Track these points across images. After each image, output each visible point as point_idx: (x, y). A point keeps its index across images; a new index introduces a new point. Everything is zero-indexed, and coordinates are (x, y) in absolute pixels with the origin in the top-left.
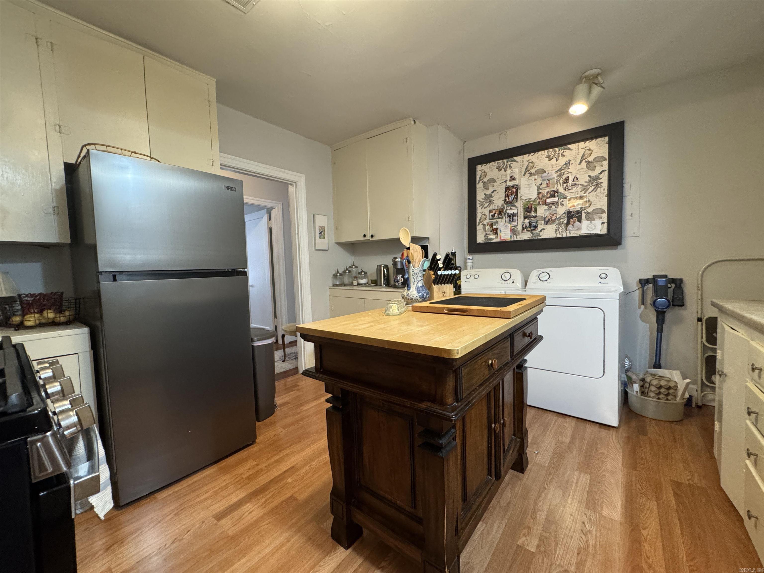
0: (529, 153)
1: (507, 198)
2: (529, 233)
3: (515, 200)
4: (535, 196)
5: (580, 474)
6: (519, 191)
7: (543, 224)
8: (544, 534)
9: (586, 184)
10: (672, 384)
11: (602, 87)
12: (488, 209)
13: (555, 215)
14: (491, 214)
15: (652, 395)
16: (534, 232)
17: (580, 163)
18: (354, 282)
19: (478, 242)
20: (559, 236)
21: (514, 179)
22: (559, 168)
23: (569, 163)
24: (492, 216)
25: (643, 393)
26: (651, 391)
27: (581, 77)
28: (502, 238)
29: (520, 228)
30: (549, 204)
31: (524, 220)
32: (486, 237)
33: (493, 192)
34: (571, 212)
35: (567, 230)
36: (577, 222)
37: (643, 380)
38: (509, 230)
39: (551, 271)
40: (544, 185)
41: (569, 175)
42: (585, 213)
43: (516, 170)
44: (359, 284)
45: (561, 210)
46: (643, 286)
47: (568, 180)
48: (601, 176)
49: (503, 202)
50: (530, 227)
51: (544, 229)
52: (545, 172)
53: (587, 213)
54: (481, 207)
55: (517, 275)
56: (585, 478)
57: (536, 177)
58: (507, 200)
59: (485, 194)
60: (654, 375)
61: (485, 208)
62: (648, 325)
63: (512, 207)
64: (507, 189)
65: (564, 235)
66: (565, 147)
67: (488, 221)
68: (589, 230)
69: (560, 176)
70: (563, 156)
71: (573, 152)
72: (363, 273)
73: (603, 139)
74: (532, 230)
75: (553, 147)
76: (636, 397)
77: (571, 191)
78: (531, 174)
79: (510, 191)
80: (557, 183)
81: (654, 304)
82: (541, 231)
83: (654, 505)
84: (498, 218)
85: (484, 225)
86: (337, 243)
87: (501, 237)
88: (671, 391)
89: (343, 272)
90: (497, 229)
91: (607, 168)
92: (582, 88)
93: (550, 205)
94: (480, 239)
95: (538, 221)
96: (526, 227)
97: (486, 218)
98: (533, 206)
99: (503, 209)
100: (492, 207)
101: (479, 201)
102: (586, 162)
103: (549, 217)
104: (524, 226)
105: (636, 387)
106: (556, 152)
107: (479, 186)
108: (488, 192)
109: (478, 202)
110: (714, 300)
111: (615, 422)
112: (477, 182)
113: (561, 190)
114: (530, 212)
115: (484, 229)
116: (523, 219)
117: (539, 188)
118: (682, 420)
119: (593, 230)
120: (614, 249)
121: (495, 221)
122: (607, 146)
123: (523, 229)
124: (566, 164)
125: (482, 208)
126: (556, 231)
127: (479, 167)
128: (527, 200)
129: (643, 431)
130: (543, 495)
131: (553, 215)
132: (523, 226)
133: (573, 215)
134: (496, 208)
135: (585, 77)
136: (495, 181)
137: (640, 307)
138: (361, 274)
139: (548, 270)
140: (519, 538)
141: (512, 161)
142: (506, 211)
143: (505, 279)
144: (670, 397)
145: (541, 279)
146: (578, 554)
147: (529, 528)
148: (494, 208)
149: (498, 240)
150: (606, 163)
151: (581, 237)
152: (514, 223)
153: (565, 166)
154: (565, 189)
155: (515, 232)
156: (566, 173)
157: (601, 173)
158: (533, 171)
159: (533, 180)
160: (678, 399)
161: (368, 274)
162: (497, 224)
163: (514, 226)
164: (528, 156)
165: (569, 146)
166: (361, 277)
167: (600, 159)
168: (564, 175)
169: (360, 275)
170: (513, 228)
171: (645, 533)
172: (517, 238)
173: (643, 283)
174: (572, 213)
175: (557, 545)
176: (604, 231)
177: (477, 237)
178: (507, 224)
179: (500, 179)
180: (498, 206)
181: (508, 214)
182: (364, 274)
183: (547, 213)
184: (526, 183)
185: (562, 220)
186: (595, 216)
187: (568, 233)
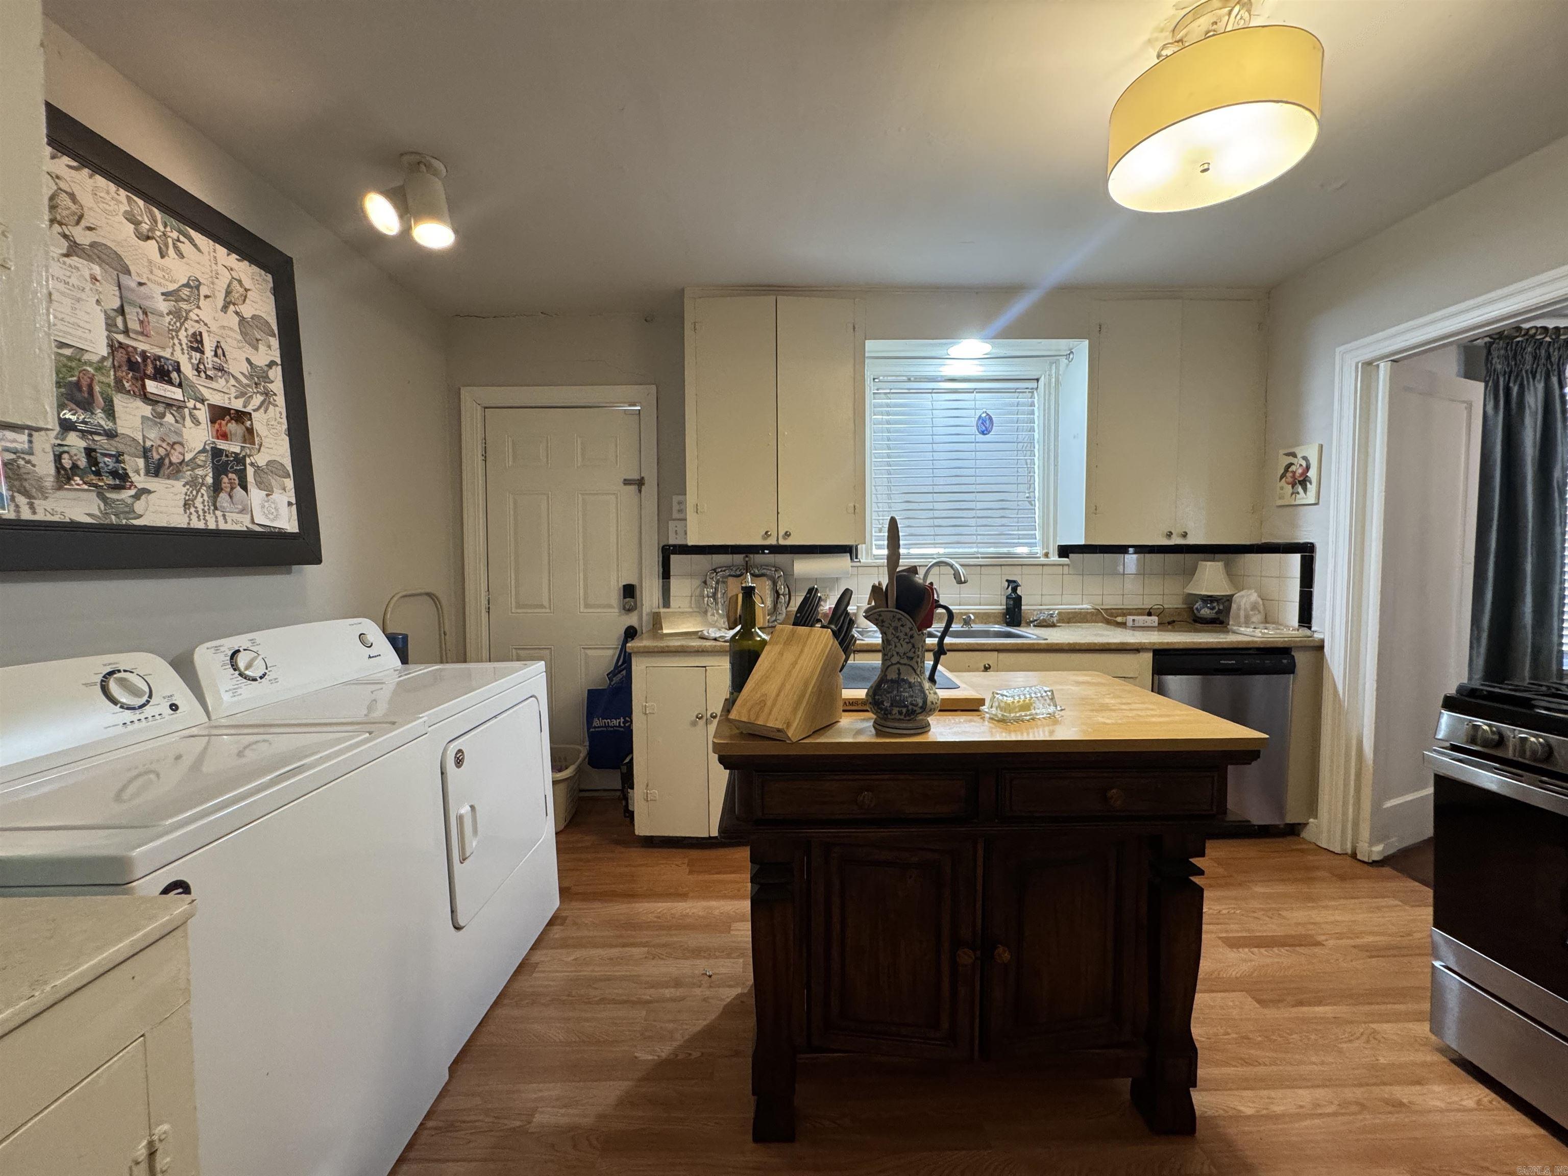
4: (101, 348)
7: (142, 472)
9: (244, 380)
13: (178, 448)
17: (225, 308)
20: (196, 524)
22: (172, 287)
23: (197, 289)
29: (45, 467)
30: (155, 402)
31: (61, 437)
34: (221, 452)
35: (214, 508)
36: (238, 488)
39: (254, 640)
42: (252, 464)
45: (193, 438)
47: (201, 342)
48: (271, 374)
52: (126, 270)
53: (257, 468)
55: (164, 676)
57: (97, 270)
65: (212, 526)
66: (180, 226)
68: (265, 517)
69: (178, 316)
70: (179, 253)
71: (204, 260)
73: (264, 274)
75: (146, 198)
77: (214, 385)
78: (76, 248)
80: (170, 336)
91: (279, 360)
93: (160, 408)
95: (121, 454)
96: (75, 466)
98: (97, 388)
102: (236, 313)
103: (162, 452)
104: (66, 464)
106: (154, 220)
114: (84, 406)
116: (55, 427)
117: (112, 323)
119: (273, 520)
123: (64, 473)
124: (188, 285)
126: (186, 505)
128: (69, 352)
131: (172, 446)
132: (58, 458)
133: (227, 463)
150: (275, 344)
151: (251, 535)
153: (186, 291)
154: (198, 371)
156: (193, 316)
157: (270, 366)
159: (86, 274)
167: (263, 325)
168: (189, 323)
170: (12, 458)
172: (38, 512)
174: (224, 458)
176: (293, 527)
185: (200, 472)
186: (273, 483)
187: (221, 519)
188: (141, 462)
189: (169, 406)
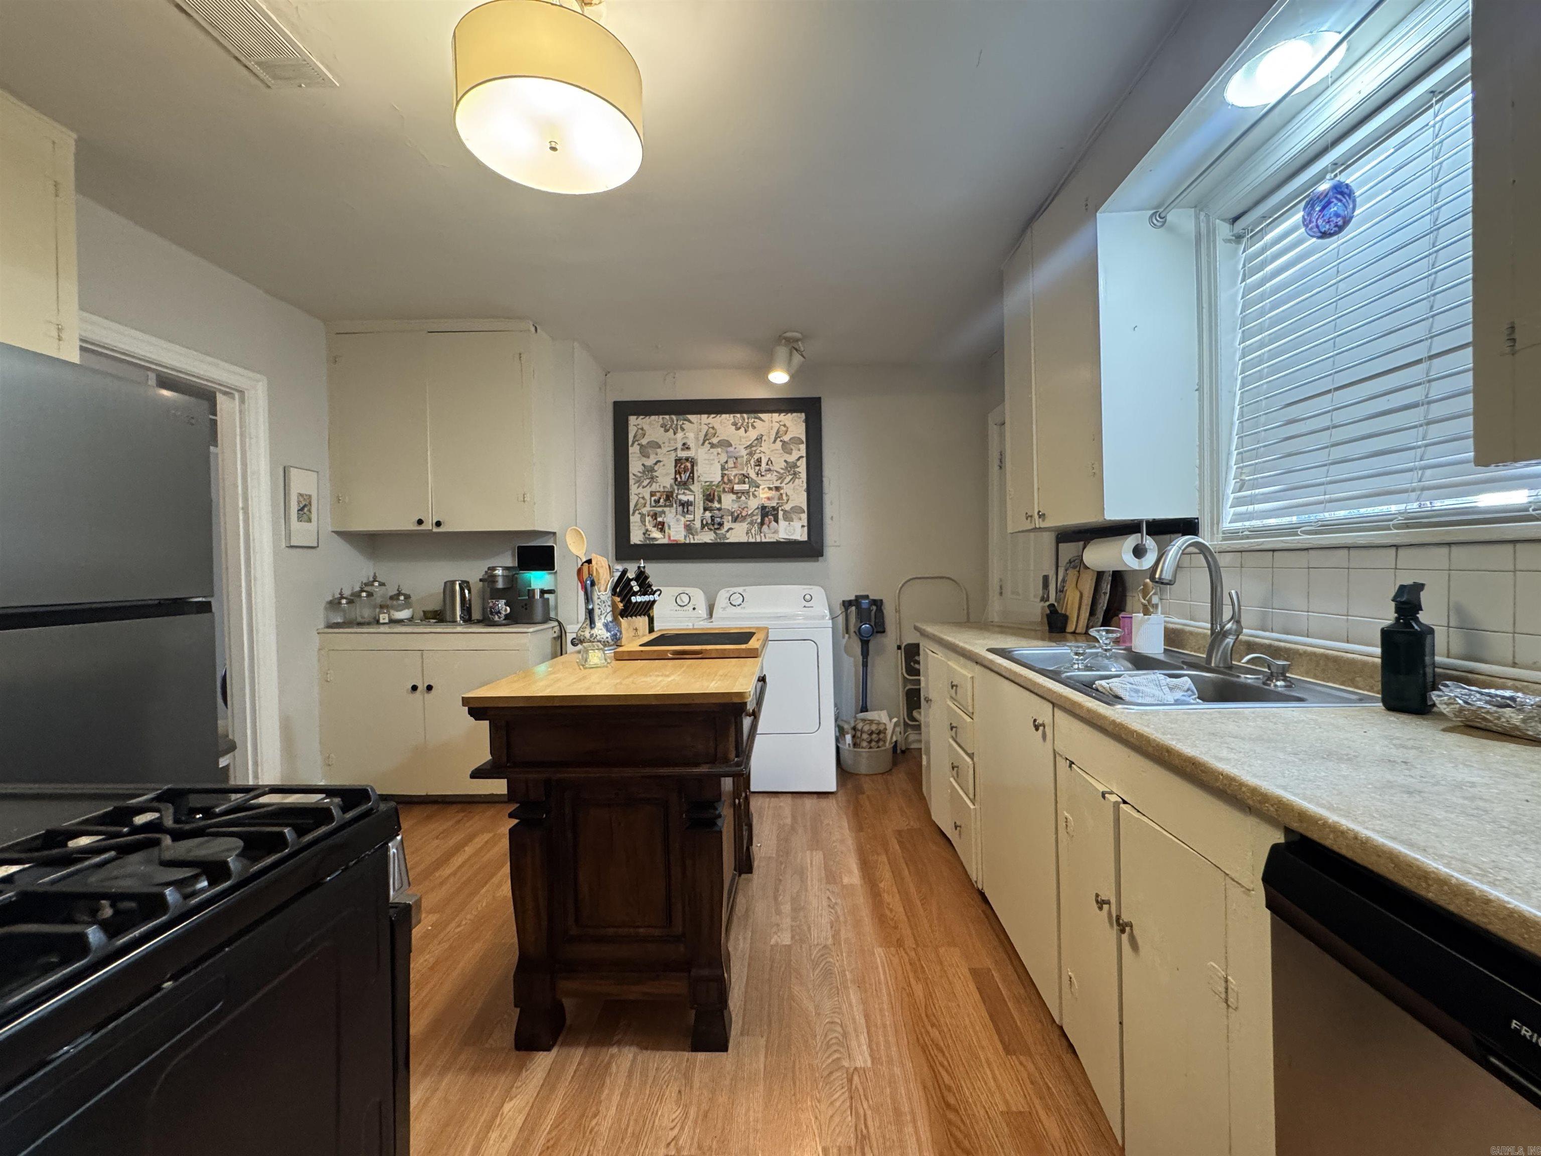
0: (709, 413)
1: (678, 476)
2: (712, 532)
3: (691, 480)
4: (720, 479)
5: (812, 854)
6: (695, 468)
7: (730, 522)
8: (794, 923)
9: (782, 471)
10: (882, 727)
11: (802, 356)
12: (648, 490)
13: (746, 509)
14: (653, 499)
15: (864, 744)
16: (718, 532)
17: (775, 441)
18: (381, 616)
19: (632, 543)
20: (752, 540)
21: (688, 448)
22: (749, 443)
23: (761, 438)
24: (655, 501)
25: (855, 745)
26: (863, 740)
27: (780, 336)
28: (672, 538)
29: (698, 524)
30: (738, 493)
31: (704, 513)
32: (647, 536)
33: (656, 464)
34: (766, 507)
35: (761, 532)
36: (773, 522)
37: (854, 728)
38: (683, 526)
39: (744, 590)
40: (731, 464)
41: (762, 455)
42: (782, 510)
43: (691, 435)
44: (393, 622)
45: (753, 504)
46: (846, 610)
47: (761, 462)
48: (799, 463)
49: (672, 481)
50: (713, 525)
51: (731, 529)
52: (731, 445)
53: (785, 511)
54: (637, 485)
55: (699, 598)
56: (818, 856)
57: (719, 450)
58: (679, 479)
59: (643, 465)
60: (864, 720)
61: (644, 487)
62: (852, 659)
63: (686, 491)
64: (678, 461)
65: (758, 540)
66: (756, 415)
67: (648, 508)
68: (787, 534)
69: (751, 454)
70: (754, 427)
71: (767, 424)
72: (402, 598)
73: (799, 414)
74: (715, 529)
75: (741, 412)
76: (849, 751)
77: (764, 478)
78: (713, 446)
79: (683, 466)
80: (747, 464)
81: (859, 632)
82: (728, 531)
83: (884, 858)
84: (665, 506)
85: (643, 516)
86: (342, 534)
87: (669, 537)
88: (882, 736)
89: (353, 594)
90: (664, 523)
91: (804, 455)
92: (782, 352)
93: (739, 495)
94: (636, 537)
95: (723, 516)
96: (707, 523)
97: (645, 504)
98: (716, 494)
99: (672, 492)
100: (655, 487)
101: (634, 475)
102: (781, 441)
103: (739, 512)
104: (704, 522)
105: (848, 738)
106: (744, 420)
107: (634, 450)
108: (649, 462)
109: (631, 476)
110: (919, 625)
111: (833, 788)
112: (630, 443)
113: (753, 475)
114: (712, 501)
115: (643, 521)
116: (702, 510)
117: (723, 468)
118: (891, 770)
119: (793, 534)
120: (815, 561)
121: (660, 509)
122: (804, 424)
123: (703, 526)
124: (757, 439)
125: (638, 487)
126: (747, 533)
127: (632, 420)
128: (708, 484)
129: (859, 790)
130: (781, 888)
131: (743, 509)
132: (702, 521)
133: (768, 512)
134: (662, 489)
135: (785, 338)
136: (660, 447)
137: (844, 637)
138: (398, 599)
139: (740, 589)
140: (771, 938)
141: (685, 420)
142: (677, 496)
143: (683, 604)
144: (881, 743)
145: (732, 603)
146: (832, 927)
147: (778, 925)
148: (658, 489)
149: (666, 541)
150: (803, 447)
151: (778, 543)
152: (689, 516)
153: (756, 442)
154: (758, 474)
155: (691, 529)
156: (758, 451)
157: (798, 459)
158: (715, 441)
159: (715, 453)
160: (887, 744)
161: (413, 598)
162: (663, 515)
163: (690, 521)
164: (708, 417)
165: (761, 415)
166: (399, 605)
167: (796, 440)
168: (756, 455)
169: (395, 602)
170: (688, 523)
171: (882, 885)
172: (694, 540)
173: (847, 604)
174: (767, 510)
175: (809, 929)
176: (805, 538)
177: (631, 534)
178: (678, 516)
179: (667, 444)
180: (664, 487)
181: (680, 501)
182: (405, 598)
183: (736, 506)
184: (706, 457)
185: (755, 518)
186: (794, 517)
187: (763, 537)
188: (730, 518)
189: (743, 493)
